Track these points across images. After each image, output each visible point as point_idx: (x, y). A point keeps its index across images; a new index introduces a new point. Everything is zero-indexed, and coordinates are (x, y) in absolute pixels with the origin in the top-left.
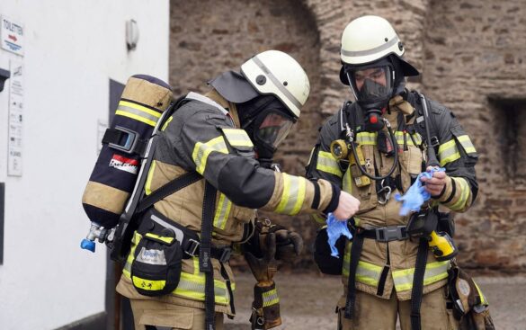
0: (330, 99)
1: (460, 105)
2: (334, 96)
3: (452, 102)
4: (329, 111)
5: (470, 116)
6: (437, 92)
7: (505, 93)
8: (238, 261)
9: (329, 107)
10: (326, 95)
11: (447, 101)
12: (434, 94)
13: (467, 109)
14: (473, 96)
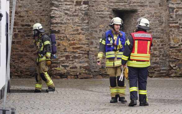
0: (54, 11)
1: (102, 13)
2: (56, 10)
3: (99, 11)
4: (53, 15)
5: (106, 17)
6: (94, 8)
7: (119, 8)
8: (18, 73)
9: (53, 14)
10: (52, 9)
11: (97, 11)
12: (92, 9)
13: (105, 14)
14: (107, 9)
